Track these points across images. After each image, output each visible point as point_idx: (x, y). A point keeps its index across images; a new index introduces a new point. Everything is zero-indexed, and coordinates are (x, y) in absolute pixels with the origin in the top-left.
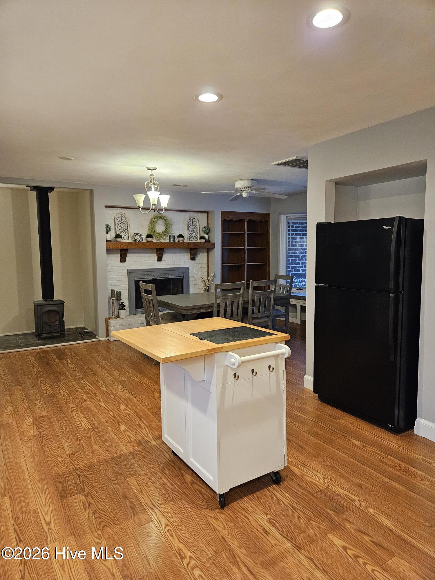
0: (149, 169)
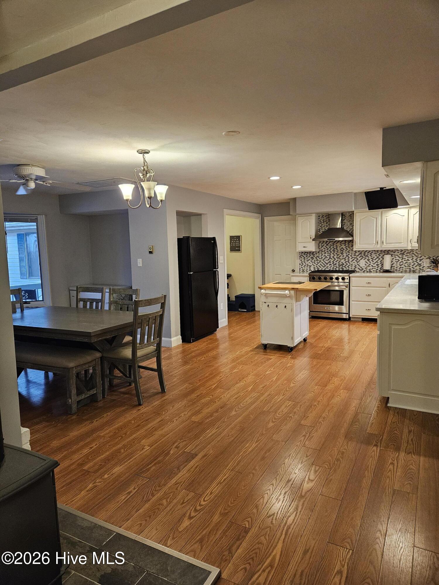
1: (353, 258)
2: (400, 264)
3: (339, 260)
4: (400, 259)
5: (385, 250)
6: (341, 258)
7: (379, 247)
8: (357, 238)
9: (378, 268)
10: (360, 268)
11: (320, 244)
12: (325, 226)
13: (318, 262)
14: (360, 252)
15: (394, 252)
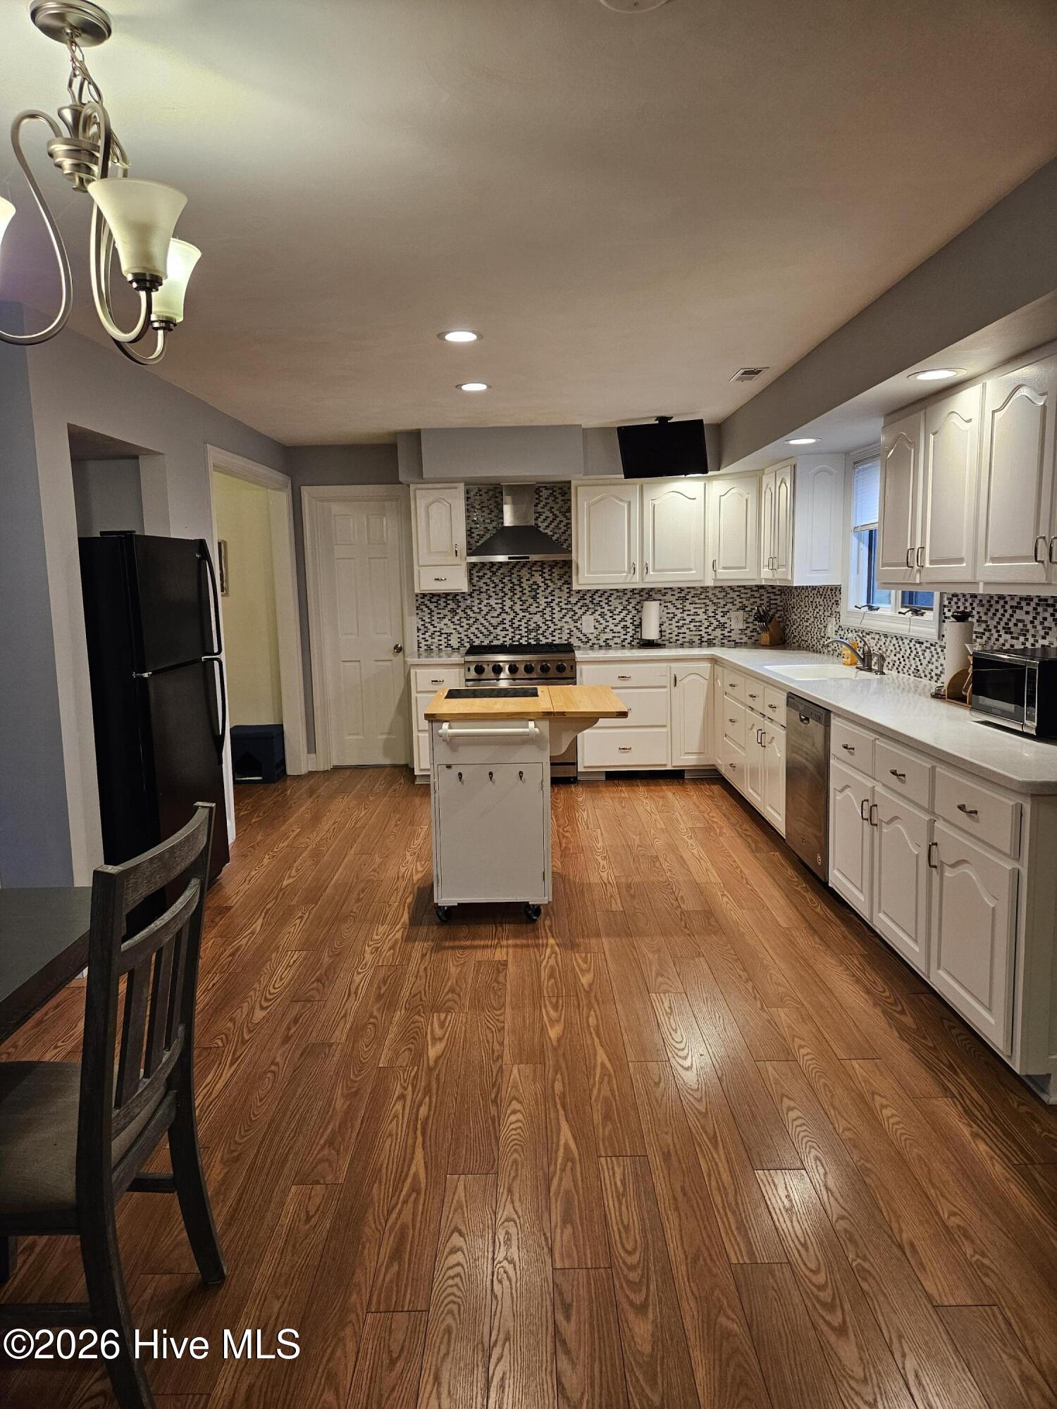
1: (564, 611)
2: (677, 624)
3: (528, 616)
4: (677, 612)
5: (643, 589)
6: (533, 609)
7: (636, 582)
8: (581, 555)
9: (625, 637)
10: (581, 636)
11: (473, 572)
12: (487, 521)
13: (471, 621)
14: (582, 595)
15: (665, 595)
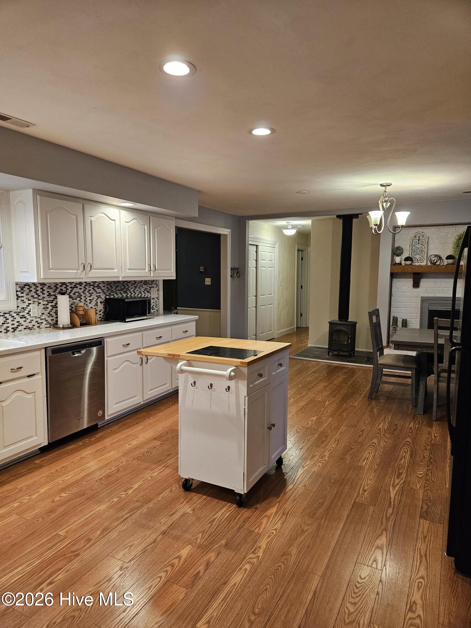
0: (382, 185)
